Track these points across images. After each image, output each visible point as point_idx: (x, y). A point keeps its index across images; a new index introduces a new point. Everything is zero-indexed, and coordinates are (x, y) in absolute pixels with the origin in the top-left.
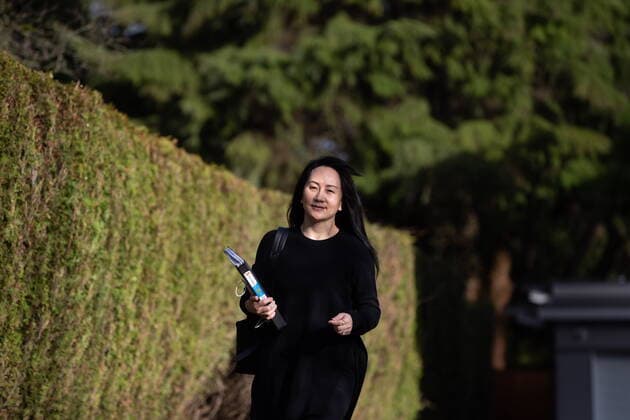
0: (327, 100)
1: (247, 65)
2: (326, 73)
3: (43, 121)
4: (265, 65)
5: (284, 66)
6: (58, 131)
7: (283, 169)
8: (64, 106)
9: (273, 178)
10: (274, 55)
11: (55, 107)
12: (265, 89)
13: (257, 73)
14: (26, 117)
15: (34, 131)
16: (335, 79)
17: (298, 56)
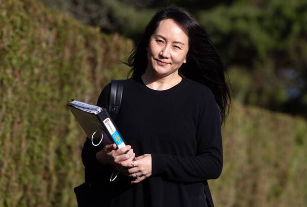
0: (291, 43)
1: (234, 19)
2: (289, 23)
3: (93, 61)
4: (246, 19)
5: (260, 19)
6: (103, 68)
7: (260, 91)
8: (107, 50)
9: (253, 98)
10: (253, 11)
11: (101, 51)
12: (246, 36)
13: (241, 25)
14: (81, 59)
15: (86, 68)
16: (296, 28)
17: (269, 11)
